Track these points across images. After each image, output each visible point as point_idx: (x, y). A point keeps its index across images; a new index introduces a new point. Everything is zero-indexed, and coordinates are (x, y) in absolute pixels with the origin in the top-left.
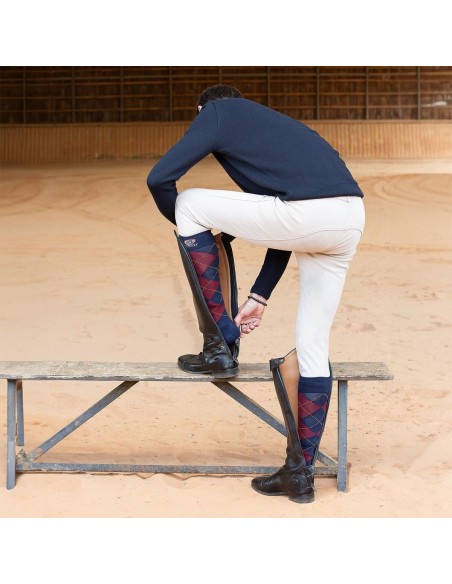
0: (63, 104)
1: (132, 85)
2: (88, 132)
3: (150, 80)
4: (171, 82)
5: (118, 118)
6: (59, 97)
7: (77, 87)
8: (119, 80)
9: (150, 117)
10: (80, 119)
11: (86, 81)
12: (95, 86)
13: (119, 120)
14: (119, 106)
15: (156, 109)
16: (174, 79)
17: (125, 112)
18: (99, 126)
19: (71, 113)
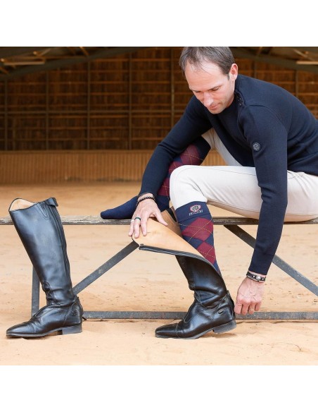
0: (38, 133)
1: (97, 119)
2: (59, 159)
3: (113, 114)
4: (131, 117)
5: (85, 146)
6: (35, 128)
7: (50, 120)
8: (86, 114)
9: (111, 146)
10: (53, 146)
11: (58, 115)
12: (66, 119)
13: (86, 148)
14: (86, 136)
15: (118, 139)
16: (134, 114)
17: (91, 142)
18: (68, 153)
19: (45, 142)
